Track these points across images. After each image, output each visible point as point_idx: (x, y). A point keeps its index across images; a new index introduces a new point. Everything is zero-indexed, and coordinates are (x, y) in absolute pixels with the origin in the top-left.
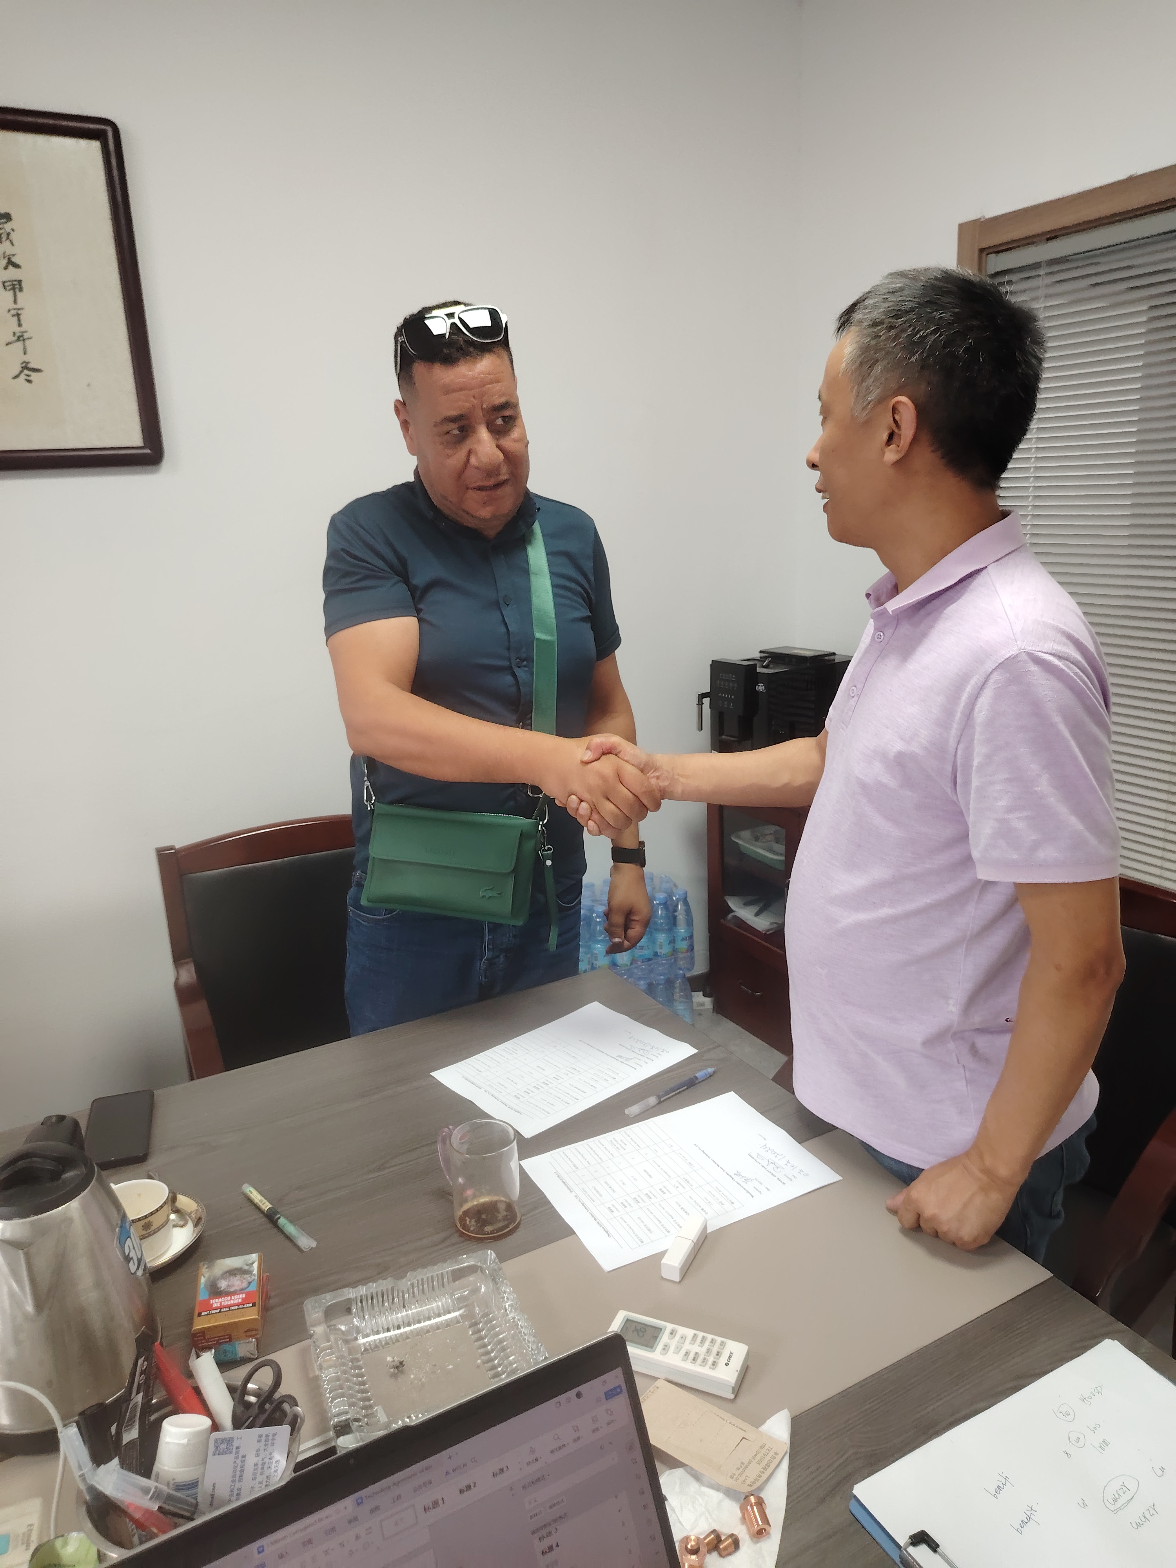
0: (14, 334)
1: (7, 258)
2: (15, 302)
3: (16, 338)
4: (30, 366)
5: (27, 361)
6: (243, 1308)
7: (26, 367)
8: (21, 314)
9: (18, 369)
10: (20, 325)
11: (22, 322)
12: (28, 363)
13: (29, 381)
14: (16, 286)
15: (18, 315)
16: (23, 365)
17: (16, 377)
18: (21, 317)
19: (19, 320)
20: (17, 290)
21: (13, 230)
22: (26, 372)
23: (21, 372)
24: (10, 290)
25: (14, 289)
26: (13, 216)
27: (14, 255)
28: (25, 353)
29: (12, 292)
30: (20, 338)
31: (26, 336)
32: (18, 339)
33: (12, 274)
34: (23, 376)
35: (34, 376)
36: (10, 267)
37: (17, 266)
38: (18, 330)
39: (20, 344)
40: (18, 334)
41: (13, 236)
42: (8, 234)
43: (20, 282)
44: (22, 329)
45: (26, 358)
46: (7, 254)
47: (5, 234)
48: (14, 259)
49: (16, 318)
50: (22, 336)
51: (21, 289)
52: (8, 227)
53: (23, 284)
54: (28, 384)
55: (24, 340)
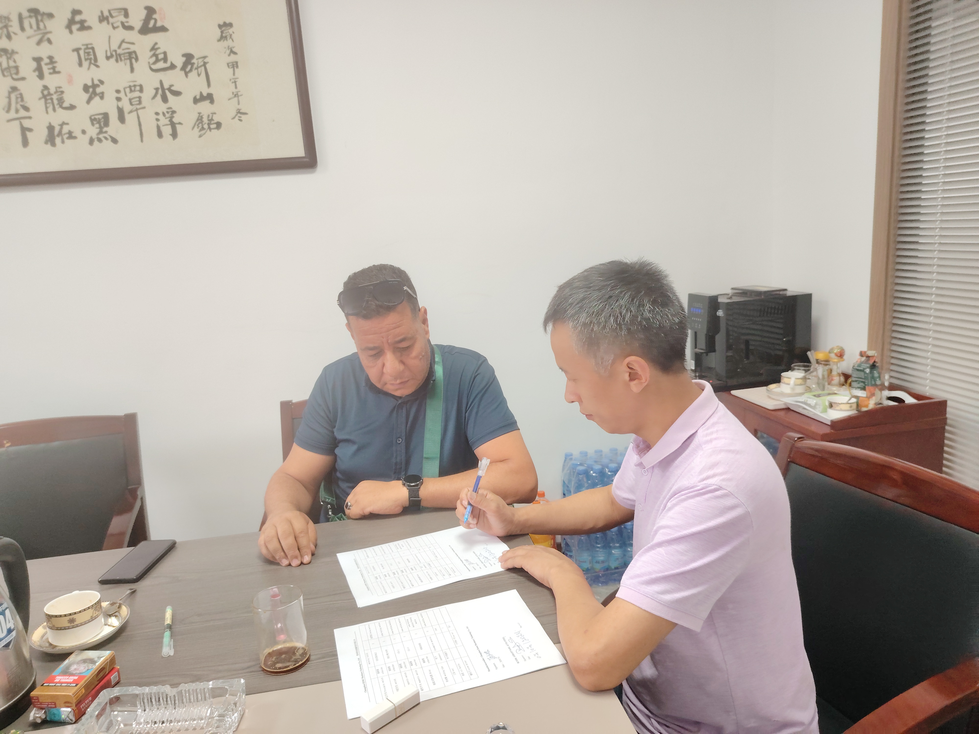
0: (233, 93)
1: (230, 50)
2: (234, 74)
3: (234, 95)
4: (241, 111)
5: (240, 109)
6: (69, 686)
7: (239, 112)
8: (237, 81)
9: (234, 113)
10: (236, 87)
11: (238, 86)
12: (241, 109)
13: (240, 120)
14: (234, 65)
15: (235, 82)
16: (238, 111)
17: (234, 118)
18: (237, 83)
19: (236, 85)
20: (235, 68)
21: (233, 32)
22: (239, 115)
23: (236, 115)
24: (231, 68)
25: (233, 67)
26: (234, 25)
27: (234, 47)
28: (239, 104)
29: (232, 69)
30: (236, 95)
31: (239, 94)
32: (235, 96)
33: (233, 58)
34: (237, 118)
35: (243, 117)
36: (232, 55)
37: (235, 53)
38: (235, 90)
39: (236, 99)
40: (235, 93)
41: (233, 36)
42: (231, 35)
43: (237, 63)
44: (237, 90)
45: (239, 107)
46: (230, 47)
47: (229, 36)
48: (234, 50)
49: (234, 84)
50: (238, 94)
51: (237, 67)
52: (231, 31)
53: (239, 64)
54: (239, 122)
55: (238, 96)
